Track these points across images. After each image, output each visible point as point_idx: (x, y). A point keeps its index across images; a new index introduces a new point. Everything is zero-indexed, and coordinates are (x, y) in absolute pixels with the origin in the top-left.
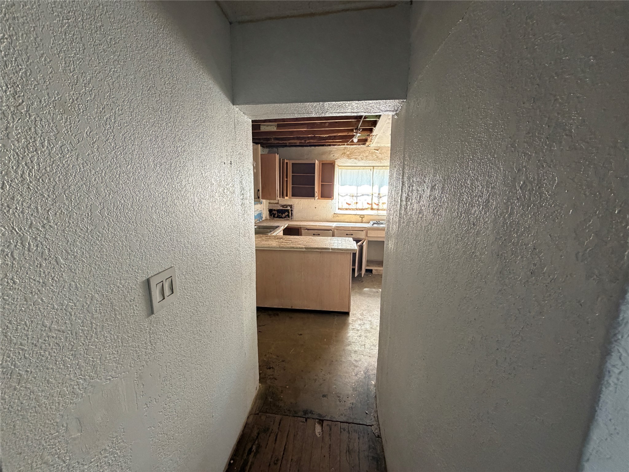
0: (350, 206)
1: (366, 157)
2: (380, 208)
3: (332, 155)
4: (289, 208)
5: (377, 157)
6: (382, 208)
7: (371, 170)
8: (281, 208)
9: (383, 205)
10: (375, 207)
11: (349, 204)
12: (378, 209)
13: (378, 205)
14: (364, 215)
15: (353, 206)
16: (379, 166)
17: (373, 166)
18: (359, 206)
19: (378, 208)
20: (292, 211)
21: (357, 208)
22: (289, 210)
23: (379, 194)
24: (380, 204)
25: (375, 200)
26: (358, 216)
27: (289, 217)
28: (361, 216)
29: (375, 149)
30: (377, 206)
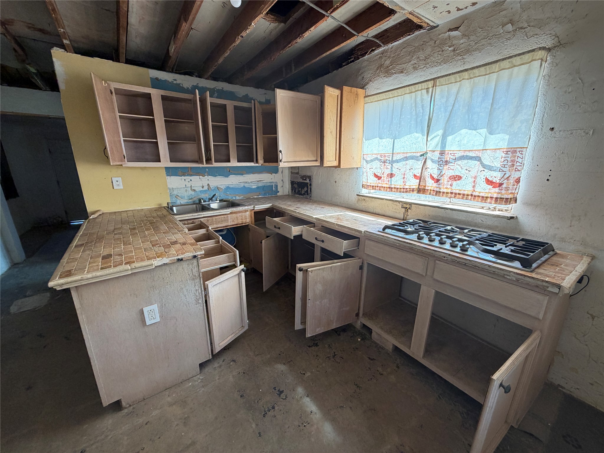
0: (380, 181)
1: (426, 58)
2: (442, 191)
3: (360, 78)
4: (308, 181)
5: (454, 50)
6: (449, 191)
7: (428, 92)
8: (301, 181)
9: (455, 183)
10: (430, 184)
11: (379, 178)
12: (438, 193)
13: (438, 181)
14: (410, 204)
15: (385, 182)
16: (450, 75)
17: (434, 79)
18: (397, 182)
19: (438, 190)
20: (310, 185)
21: (393, 186)
22: (308, 183)
23: (442, 153)
24: (445, 180)
25: (432, 169)
26: (398, 204)
27: (308, 195)
28: (405, 206)
29: (450, 30)
30: (435, 185)
